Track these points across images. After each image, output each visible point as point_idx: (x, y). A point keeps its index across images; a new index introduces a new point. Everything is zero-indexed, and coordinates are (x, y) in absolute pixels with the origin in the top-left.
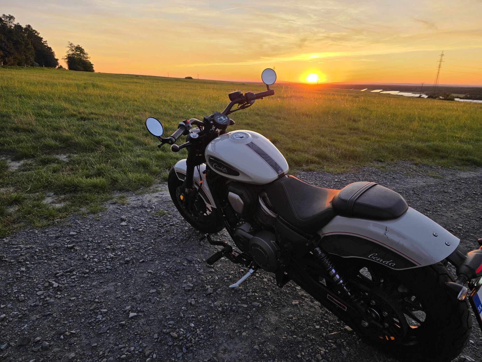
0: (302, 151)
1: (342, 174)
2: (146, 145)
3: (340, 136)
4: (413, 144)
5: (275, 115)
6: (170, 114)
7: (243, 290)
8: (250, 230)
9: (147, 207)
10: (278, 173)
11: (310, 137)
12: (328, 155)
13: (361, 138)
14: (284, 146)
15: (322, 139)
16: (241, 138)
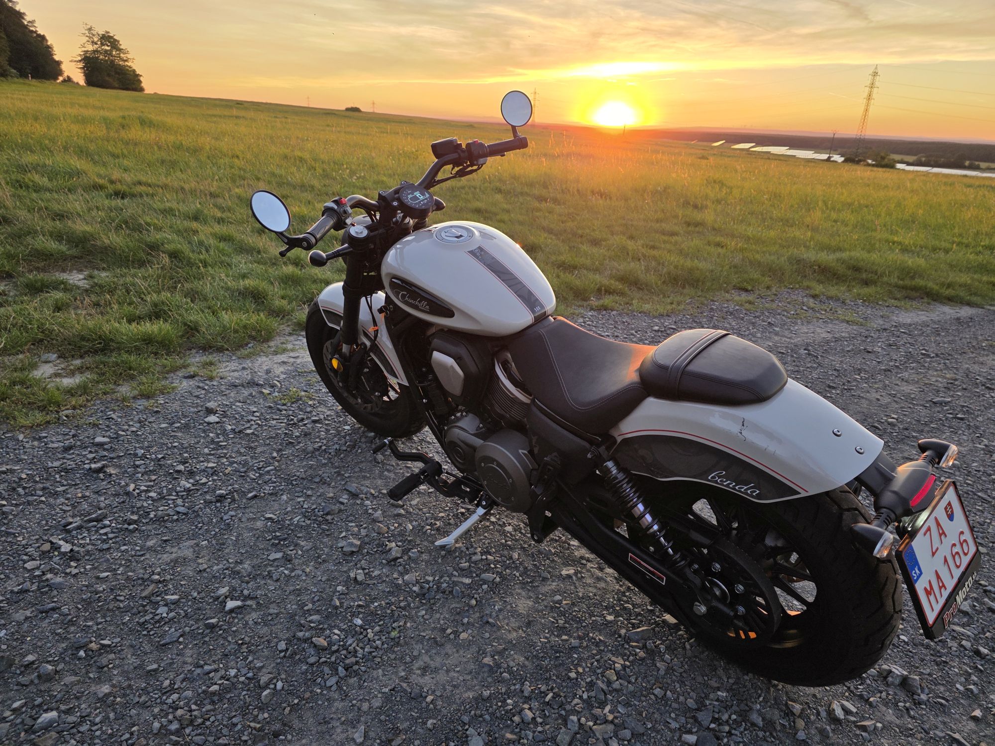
0: (588, 269)
1: (669, 316)
2: (259, 252)
3: (666, 238)
4: (811, 255)
5: (536, 192)
6: (313, 187)
7: (464, 549)
8: (477, 430)
9: (262, 385)
10: (533, 312)
11: (605, 240)
12: (642, 277)
13: (709, 244)
14: (553, 258)
15: (630, 244)
16: (457, 237)
